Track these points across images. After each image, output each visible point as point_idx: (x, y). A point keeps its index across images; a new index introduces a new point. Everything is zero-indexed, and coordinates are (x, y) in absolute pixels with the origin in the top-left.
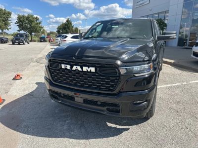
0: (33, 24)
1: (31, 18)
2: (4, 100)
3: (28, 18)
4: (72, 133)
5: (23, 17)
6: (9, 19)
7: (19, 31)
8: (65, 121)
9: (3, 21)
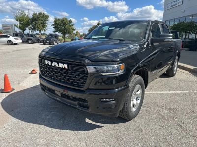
0: (67, 27)
1: (65, 21)
2: (13, 89)
3: (62, 21)
4: (51, 123)
5: (59, 19)
6: (46, 22)
7: (55, 32)
8: (51, 112)
9: (42, 23)
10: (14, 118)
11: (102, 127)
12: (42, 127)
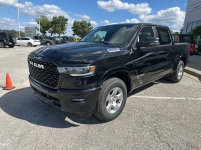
1: (84, 24)
2: (14, 87)
3: (81, 24)
4: (33, 118)
5: (78, 23)
6: (66, 25)
7: (74, 35)
8: (38, 109)
9: (61, 26)
10: (4, 112)
11: (77, 126)
12: (25, 121)
